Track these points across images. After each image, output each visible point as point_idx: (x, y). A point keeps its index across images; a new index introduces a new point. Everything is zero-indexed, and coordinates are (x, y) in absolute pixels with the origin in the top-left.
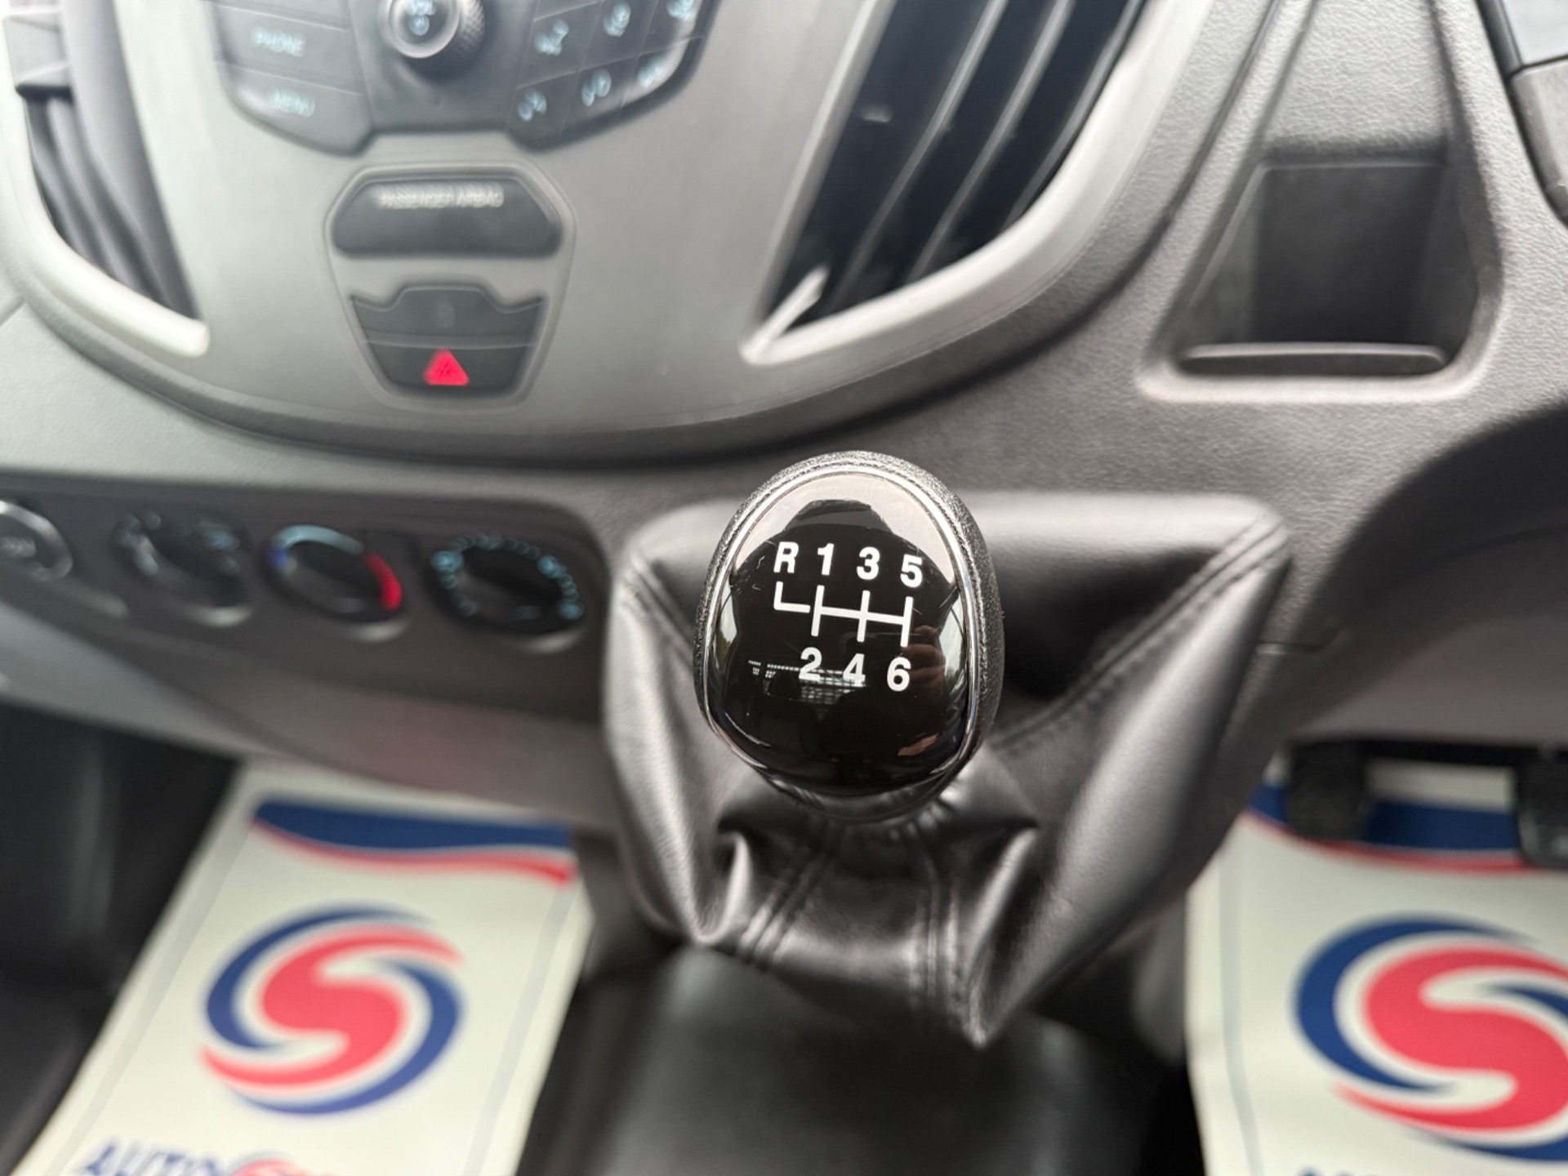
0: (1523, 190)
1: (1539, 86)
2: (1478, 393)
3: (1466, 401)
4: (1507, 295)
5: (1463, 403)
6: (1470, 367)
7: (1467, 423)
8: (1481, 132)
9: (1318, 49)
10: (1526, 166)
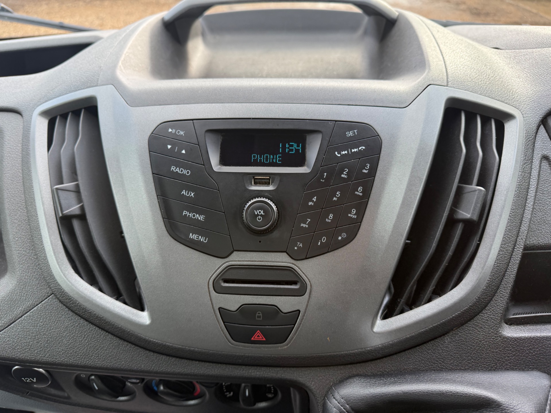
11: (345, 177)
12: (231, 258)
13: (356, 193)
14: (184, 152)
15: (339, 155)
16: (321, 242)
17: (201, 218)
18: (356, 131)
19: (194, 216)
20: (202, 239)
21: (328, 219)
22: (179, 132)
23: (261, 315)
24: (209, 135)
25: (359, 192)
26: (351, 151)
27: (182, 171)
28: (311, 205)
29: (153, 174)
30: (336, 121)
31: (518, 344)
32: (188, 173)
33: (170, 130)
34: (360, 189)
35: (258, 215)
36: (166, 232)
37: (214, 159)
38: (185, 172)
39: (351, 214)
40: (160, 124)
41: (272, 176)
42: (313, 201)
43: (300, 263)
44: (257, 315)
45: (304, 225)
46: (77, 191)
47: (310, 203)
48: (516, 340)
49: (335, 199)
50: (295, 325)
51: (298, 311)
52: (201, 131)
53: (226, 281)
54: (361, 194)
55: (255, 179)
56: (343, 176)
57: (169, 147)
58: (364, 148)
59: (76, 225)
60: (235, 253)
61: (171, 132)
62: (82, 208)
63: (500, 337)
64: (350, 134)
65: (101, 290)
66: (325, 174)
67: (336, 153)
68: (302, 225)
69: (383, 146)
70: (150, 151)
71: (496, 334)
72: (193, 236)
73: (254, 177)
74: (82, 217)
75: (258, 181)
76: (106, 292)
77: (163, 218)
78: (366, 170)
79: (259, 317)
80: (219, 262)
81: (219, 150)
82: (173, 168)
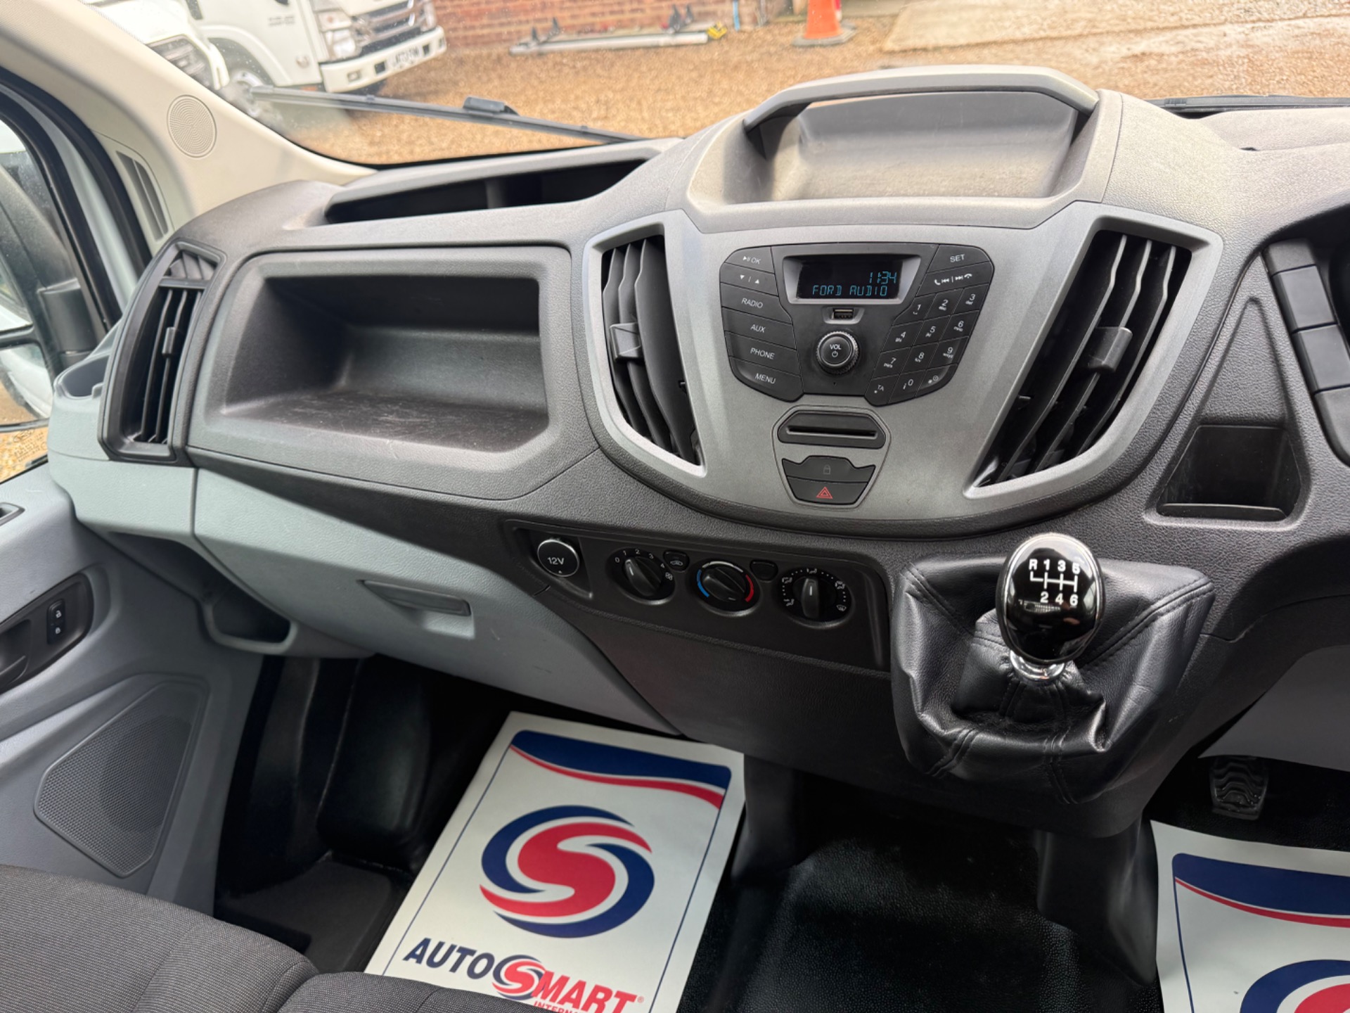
0: (1320, 443)
1: (1327, 399)
2: (1300, 528)
3: (1295, 532)
4: (1313, 488)
5: (1293, 533)
6: (1297, 518)
7: (1295, 541)
8: (1300, 417)
9: (1227, 376)
10: (1321, 433)
11: (944, 309)
12: (798, 403)
13: (955, 328)
14: (757, 282)
15: (939, 284)
16: (907, 386)
17: (770, 356)
18: (962, 256)
19: (762, 354)
20: (769, 380)
21: (918, 358)
22: (754, 260)
23: (830, 469)
24: (788, 263)
25: (959, 328)
26: (954, 279)
27: (753, 303)
28: (898, 342)
29: (722, 307)
30: (940, 244)
31: (1166, 534)
32: (760, 305)
33: (745, 258)
34: (961, 323)
35: (834, 350)
36: (731, 372)
37: (791, 290)
38: (757, 304)
39: (946, 353)
40: (734, 252)
41: (855, 308)
42: (901, 337)
43: (880, 410)
44: (825, 468)
45: (888, 365)
46: (636, 332)
47: (898, 340)
48: (1164, 529)
49: (928, 335)
50: (868, 483)
51: (873, 468)
52: (779, 257)
53: (793, 429)
54: (961, 330)
55: (835, 313)
56: (941, 308)
57: (742, 277)
58: (970, 275)
59: (632, 369)
60: (805, 397)
61: (746, 260)
62: (640, 351)
63: (1142, 523)
64: (955, 259)
65: (653, 441)
66: (919, 306)
67: (936, 281)
68: (886, 365)
69: (995, 274)
70: (720, 282)
71: (1136, 519)
72: (760, 377)
73: (834, 310)
74: (639, 361)
75: (838, 314)
76: (657, 443)
77: (729, 356)
78: (970, 301)
79: (827, 471)
80: (788, 406)
81: (798, 280)
82: (744, 301)
